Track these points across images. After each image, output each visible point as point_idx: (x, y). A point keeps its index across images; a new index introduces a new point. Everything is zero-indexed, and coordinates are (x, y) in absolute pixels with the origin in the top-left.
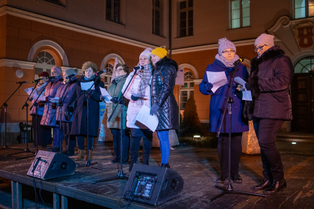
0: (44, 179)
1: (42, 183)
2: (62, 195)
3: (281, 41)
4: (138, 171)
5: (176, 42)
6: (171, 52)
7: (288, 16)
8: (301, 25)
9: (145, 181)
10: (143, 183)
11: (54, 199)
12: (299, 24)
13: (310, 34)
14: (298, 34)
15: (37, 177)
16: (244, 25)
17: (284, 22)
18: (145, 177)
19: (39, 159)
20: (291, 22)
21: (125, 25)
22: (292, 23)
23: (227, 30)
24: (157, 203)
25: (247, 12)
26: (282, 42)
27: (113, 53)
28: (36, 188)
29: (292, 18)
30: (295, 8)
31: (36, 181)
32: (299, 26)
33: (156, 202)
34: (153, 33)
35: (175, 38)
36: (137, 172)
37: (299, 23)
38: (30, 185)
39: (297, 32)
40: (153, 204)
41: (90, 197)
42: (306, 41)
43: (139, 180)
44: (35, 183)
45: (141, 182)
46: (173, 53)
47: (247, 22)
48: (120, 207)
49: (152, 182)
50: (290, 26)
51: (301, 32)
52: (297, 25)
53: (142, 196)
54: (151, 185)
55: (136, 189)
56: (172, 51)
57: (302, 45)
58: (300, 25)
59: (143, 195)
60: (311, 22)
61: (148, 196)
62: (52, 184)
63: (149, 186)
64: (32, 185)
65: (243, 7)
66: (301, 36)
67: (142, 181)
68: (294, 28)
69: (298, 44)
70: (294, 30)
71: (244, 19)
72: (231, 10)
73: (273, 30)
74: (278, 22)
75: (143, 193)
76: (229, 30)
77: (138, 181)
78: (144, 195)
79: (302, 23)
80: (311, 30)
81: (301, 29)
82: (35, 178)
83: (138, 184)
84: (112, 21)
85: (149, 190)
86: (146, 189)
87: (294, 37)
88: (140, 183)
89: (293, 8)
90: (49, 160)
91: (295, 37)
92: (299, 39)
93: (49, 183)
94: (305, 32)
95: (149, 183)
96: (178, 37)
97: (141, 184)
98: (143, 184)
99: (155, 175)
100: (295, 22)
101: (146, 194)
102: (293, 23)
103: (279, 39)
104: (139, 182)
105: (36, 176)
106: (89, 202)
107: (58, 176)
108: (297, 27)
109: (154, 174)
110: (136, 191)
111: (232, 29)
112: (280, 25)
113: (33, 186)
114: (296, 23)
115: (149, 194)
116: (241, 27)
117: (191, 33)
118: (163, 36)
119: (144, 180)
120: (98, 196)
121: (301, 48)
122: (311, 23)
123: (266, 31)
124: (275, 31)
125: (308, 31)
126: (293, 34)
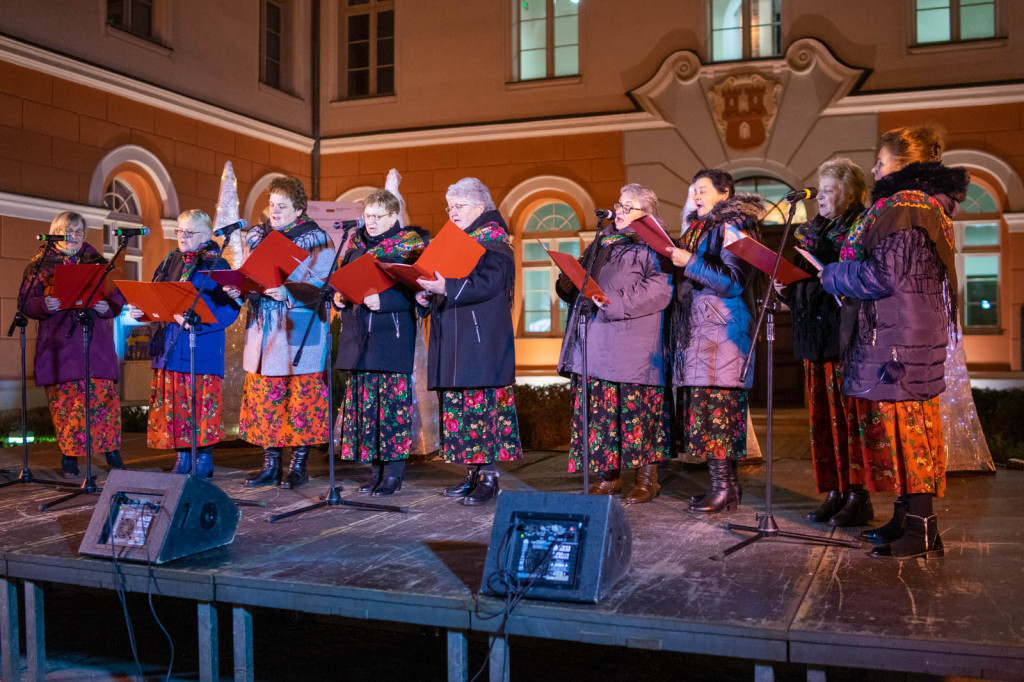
0: (159, 562)
1: (155, 574)
2: (238, 606)
3: (672, 126)
4: (516, 510)
5: (334, 113)
6: (317, 147)
7: (695, 52)
8: (732, 81)
9: (546, 538)
10: (540, 544)
11: (200, 622)
12: (725, 78)
13: (758, 110)
14: (723, 108)
15: (130, 557)
16: (559, 71)
17: (684, 69)
18: (545, 526)
19: (121, 499)
20: (703, 69)
21: (171, 49)
22: (703, 73)
23: (507, 83)
24: (599, 595)
25: (568, 33)
26: (676, 130)
27: (131, 142)
28: (126, 593)
29: (706, 61)
30: (712, 30)
31: (123, 571)
32: (725, 83)
33: (597, 592)
34: (260, 81)
35: (331, 102)
36: (514, 514)
37: (723, 74)
38: (98, 586)
39: (719, 102)
40: (588, 598)
41: (363, 600)
42: (745, 130)
43: (526, 537)
44: (123, 575)
45: (533, 542)
46: (324, 151)
47: (568, 62)
48: (478, 617)
49: (569, 537)
50: (699, 80)
51: (732, 102)
52: (720, 81)
53: (545, 579)
54: (568, 549)
55: (521, 563)
56: (323, 143)
57: (735, 142)
58: (728, 81)
59: (548, 578)
60: (761, 74)
61: (566, 578)
62: (193, 572)
63: (562, 551)
64: (105, 586)
65: (556, 14)
66: (731, 114)
67: (536, 538)
68: (712, 89)
69: (724, 139)
70: (710, 95)
71: (558, 52)
72: (519, 22)
73: (650, 91)
74: (664, 68)
75: (546, 571)
76: (510, 83)
77: (520, 541)
78: (552, 578)
79: (736, 74)
80: (761, 99)
81: (731, 95)
82: (120, 560)
83: (524, 549)
84: (126, 31)
85: (565, 561)
86: (554, 561)
87: (712, 117)
88: (530, 545)
89: (709, 28)
90: (162, 499)
91: (715, 117)
92: (726, 123)
93: (185, 571)
94: (744, 105)
95: (559, 544)
96: (340, 99)
97: (534, 547)
98: (540, 547)
99: (576, 519)
100: (716, 72)
101: (559, 572)
102: (709, 73)
103: (665, 119)
104: (526, 542)
105: (122, 556)
106: (359, 616)
107: (196, 551)
108: (719, 87)
109: (573, 515)
110: (521, 568)
111: (520, 81)
112: (671, 76)
113: (112, 587)
114: (718, 74)
115: (567, 574)
116: (551, 76)
117: (386, 87)
118: (291, 93)
119: (543, 534)
120: (392, 595)
121: (730, 151)
122: (759, 77)
123: (628, 94)
124: (654, 95)
125: (750, 100)
126: (710, 108)
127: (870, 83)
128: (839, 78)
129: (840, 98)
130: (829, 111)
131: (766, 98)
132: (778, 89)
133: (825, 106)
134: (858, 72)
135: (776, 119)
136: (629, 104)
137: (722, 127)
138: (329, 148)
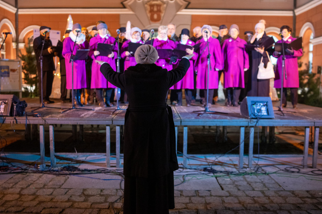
3: (135, 13)
6: (17, 11)
13: (159, 11)
14: (149, 10)
26: (136, 15)
39: (148, 8)
42: (155, 16)
46: (19, 13)
50: (143, 1)
51: (152, 8)
52: (149, 1)
56: (20, 10)
66: (152, 11)
68: (146, 4)
70: (146, 5)
73: (128, 3)
80: (160, 8)
81: (152, 6)
87: (146, 12)
94: (155, 9)
103: (133, 11)
108: (148, 3)
121: (151, 22)
123: (122, 3)
124: (130, 4)
125: (157, 8)
126: (146, 9)
127: (190, 6)
128: (181, 4)
129: (182, 9)
130: (179, 13)
131: (162, 8)
132: (165, 5)
133: (178, 11)
134: (187, 3)
135: (165, 14)
136: (121, 6)
137: (149, 15)
138: (21, 12)
